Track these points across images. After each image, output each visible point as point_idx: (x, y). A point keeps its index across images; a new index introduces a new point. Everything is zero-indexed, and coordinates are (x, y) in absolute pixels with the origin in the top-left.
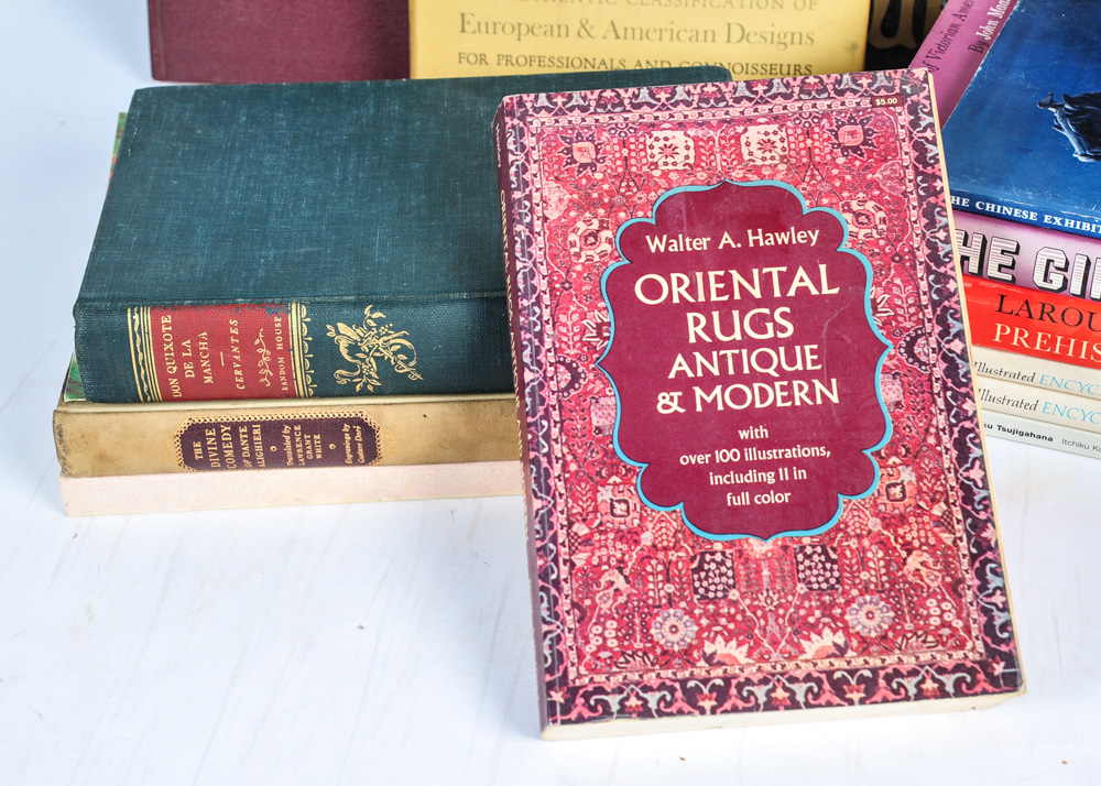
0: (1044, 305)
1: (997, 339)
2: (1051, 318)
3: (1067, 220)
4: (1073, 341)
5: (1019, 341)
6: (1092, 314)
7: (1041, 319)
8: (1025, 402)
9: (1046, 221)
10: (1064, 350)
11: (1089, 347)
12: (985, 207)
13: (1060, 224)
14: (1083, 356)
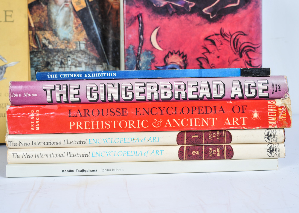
0: (85, 110)
1: (71, 128)
2: (88, 115)
3: (93, 74)
4: (98, 122)
5: (79, 127)
6: (102, 109)
7: (85, 116)
8: (85, 154)
9: (85, 76)
10: (95, 127)
11: (104, 123)
12: (63, 76)
13: (90, 76)
14: (102, 128)
